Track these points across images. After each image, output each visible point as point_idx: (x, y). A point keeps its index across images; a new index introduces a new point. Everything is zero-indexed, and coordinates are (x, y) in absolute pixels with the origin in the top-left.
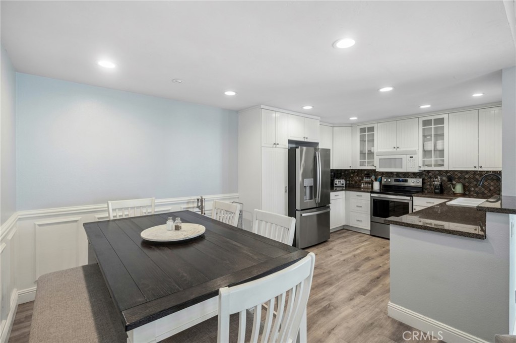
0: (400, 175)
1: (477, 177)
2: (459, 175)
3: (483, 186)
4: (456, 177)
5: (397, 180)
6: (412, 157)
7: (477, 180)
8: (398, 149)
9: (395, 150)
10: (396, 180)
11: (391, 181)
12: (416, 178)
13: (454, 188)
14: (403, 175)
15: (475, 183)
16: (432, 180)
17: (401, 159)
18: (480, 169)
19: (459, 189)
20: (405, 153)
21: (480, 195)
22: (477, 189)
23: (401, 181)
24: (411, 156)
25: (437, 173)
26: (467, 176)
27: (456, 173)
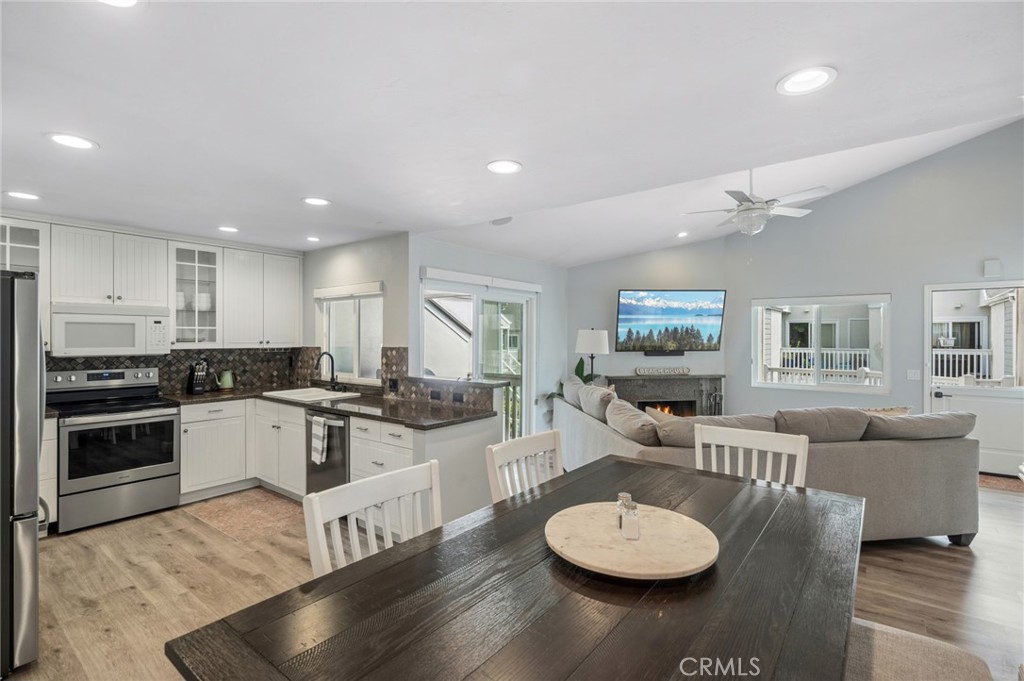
0: (96, 363)
1: (245, 358)
2: (219, 356)
3: (252, 371)
4: (215, 360)
5: (93, 375)
6: (160, 322)
7: (244, 364)
8: (118, 302)
9: (109, 302)
10: (90, 378)
11: (78, 380)
12: (137, 367)
13: (219, 381)
14: (104, 363)
15: (242, 368)
16: (173, 368)
17: (133, 324)
18: (265, 346)
19: (227, 381)
20: (144, 313)
21: (248, 386)
22: (244, 378)
23: (106, 378)
24: (158, 319)
25: (182, 354)
26: (231, 358)
27: (214, 353)
